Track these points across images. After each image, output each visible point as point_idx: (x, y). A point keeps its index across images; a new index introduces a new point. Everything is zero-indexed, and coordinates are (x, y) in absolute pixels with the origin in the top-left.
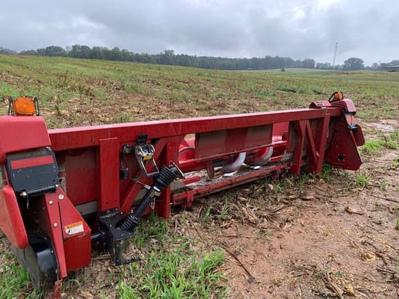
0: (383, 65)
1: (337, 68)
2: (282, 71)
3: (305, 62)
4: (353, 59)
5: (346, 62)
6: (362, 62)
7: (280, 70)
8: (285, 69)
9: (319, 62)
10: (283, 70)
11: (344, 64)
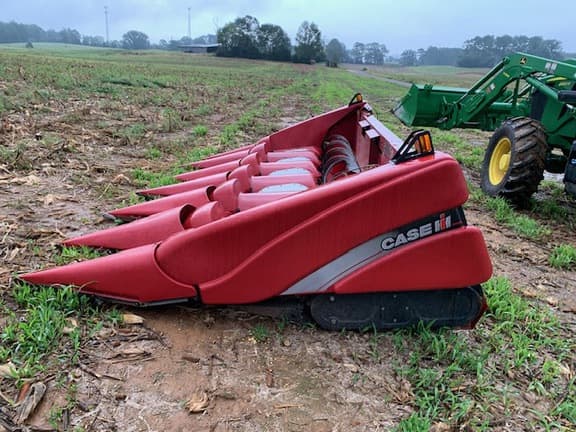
0: (173, 43)
1: (114, 45)
2: (27, 46)
3: (63, 33)
4: (134, 33)
5: (125, 36)
6: (146, 37)
7: (25, 44)
8: (33, 44)
9: (86, 35)
10: (30, 45)
11: (122, 39)
